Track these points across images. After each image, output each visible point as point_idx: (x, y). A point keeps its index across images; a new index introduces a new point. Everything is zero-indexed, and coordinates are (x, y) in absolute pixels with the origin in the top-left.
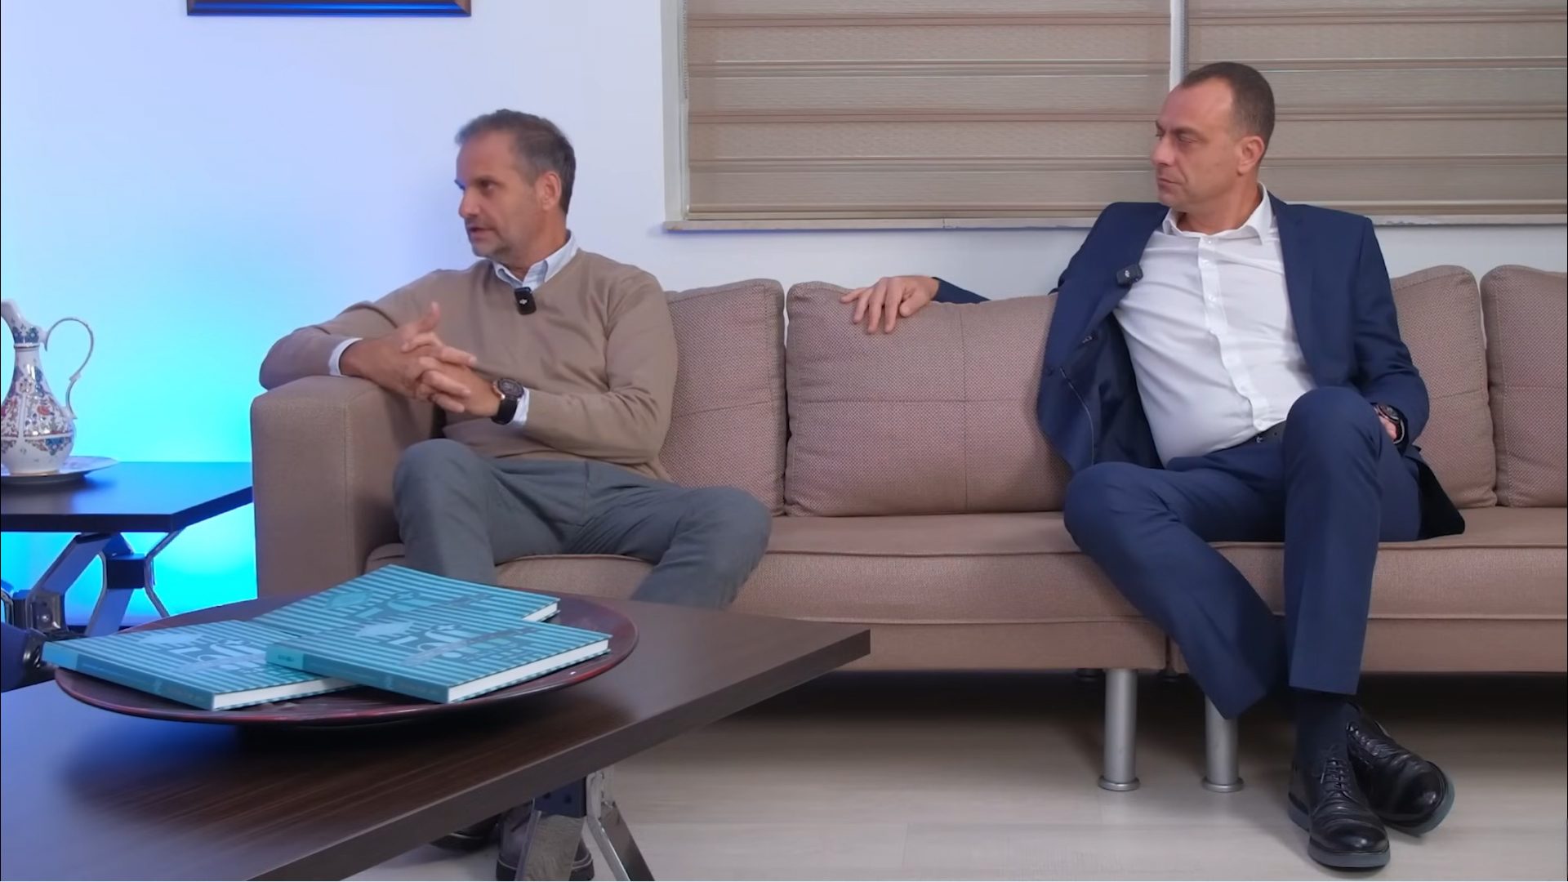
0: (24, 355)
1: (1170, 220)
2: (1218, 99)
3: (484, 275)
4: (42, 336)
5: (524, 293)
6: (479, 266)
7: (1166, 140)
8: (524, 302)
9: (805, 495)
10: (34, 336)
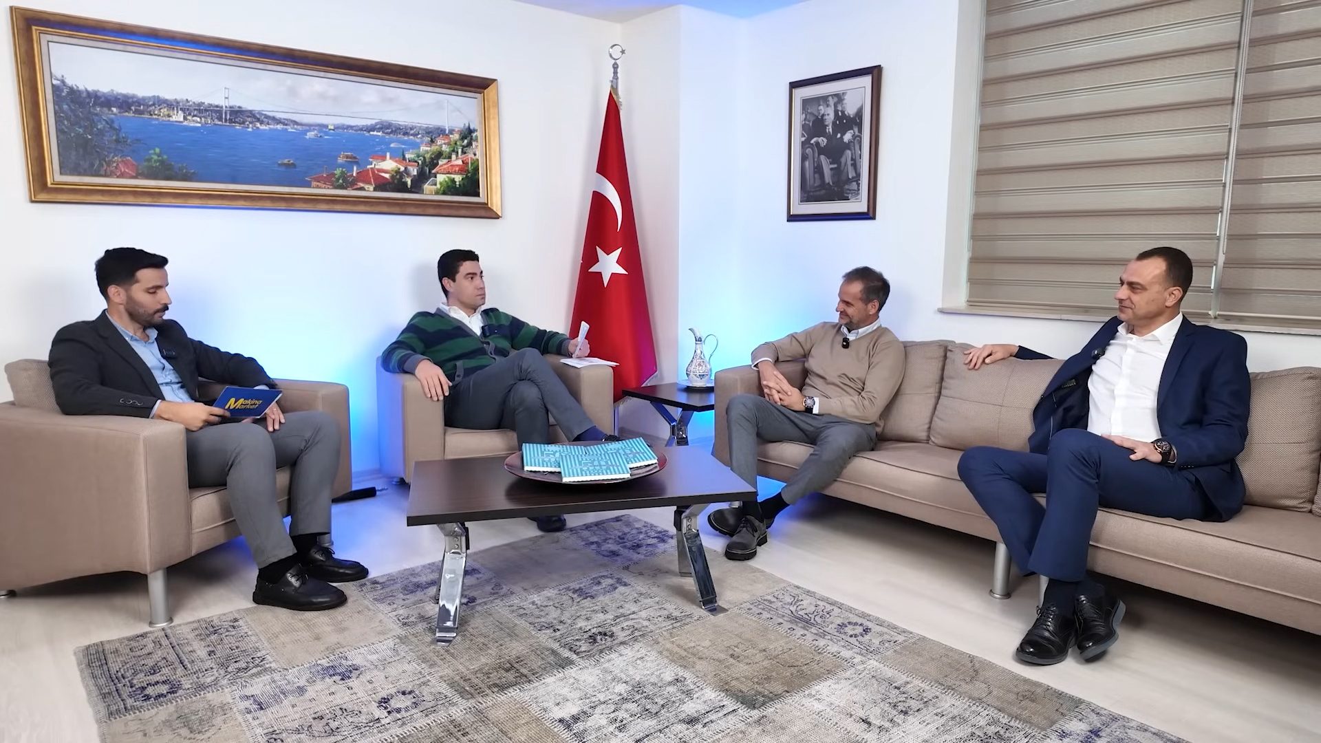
0: (698, 346)
1: (1121, 329)
2: (1157, 267)
3: (838, 328)
4: (703, 340)
5: (846, 340)
6: (837, 324)
7: (1125, 286)
8: (845, 343)
9: (934, 436)
10: (700, 340)
